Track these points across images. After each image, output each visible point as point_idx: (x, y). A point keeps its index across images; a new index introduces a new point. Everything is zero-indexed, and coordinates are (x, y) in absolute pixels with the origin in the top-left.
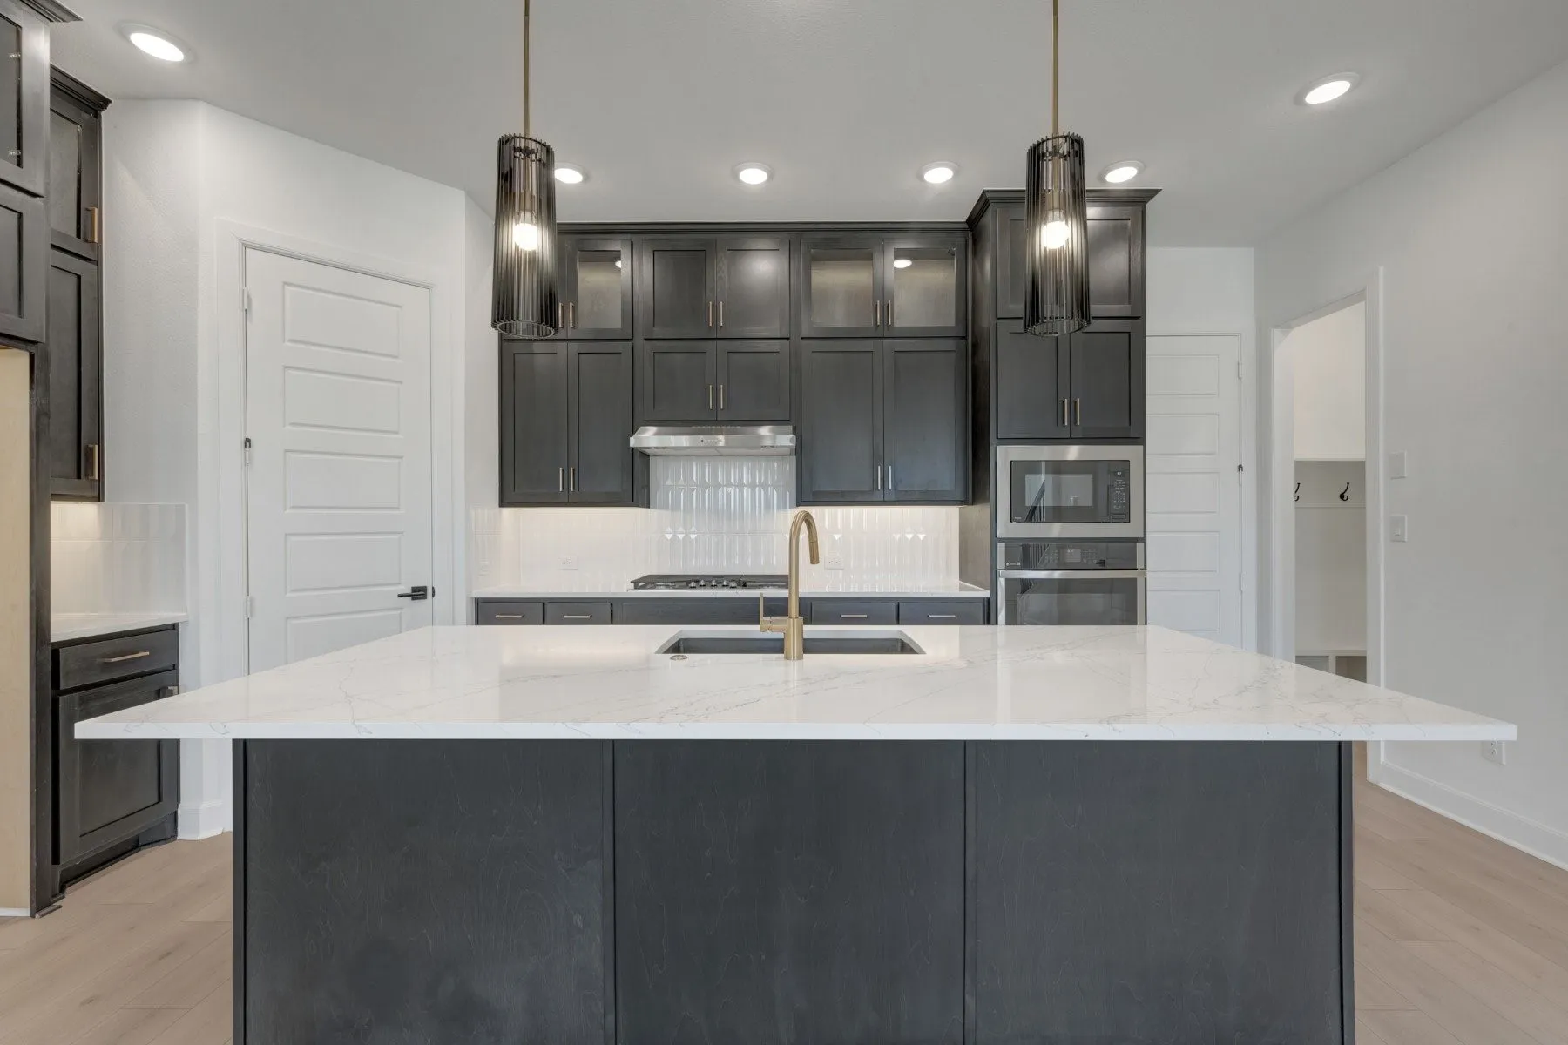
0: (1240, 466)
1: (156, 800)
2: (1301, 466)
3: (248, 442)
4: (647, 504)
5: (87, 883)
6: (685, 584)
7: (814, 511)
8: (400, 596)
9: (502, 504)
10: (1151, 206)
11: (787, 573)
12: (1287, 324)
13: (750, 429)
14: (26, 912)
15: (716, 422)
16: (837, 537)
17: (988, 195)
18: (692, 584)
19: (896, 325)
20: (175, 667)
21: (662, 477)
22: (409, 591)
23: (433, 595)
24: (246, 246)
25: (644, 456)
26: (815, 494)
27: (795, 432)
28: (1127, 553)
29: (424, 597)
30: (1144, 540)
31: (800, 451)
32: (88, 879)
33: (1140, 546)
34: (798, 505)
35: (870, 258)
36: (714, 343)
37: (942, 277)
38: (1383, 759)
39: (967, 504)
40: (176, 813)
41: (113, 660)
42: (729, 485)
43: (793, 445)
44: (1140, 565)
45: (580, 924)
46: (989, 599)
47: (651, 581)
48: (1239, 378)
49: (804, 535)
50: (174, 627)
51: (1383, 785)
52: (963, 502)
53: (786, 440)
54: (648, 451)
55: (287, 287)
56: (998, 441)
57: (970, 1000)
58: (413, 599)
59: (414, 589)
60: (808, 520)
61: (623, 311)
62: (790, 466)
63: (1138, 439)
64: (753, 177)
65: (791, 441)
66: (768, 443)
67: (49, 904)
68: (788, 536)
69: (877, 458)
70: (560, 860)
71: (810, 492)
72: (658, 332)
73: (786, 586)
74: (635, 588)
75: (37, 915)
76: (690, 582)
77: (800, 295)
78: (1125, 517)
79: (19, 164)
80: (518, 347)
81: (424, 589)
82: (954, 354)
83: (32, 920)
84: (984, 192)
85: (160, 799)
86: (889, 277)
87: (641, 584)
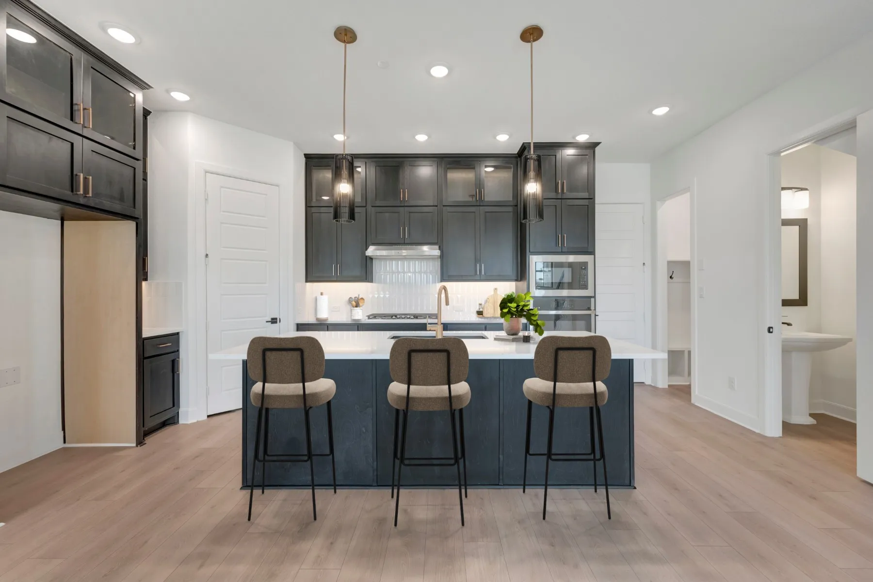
0: (644, 264)
1: (172, 406)
2: (670, 263)
3: (207, 255)
4: (371, 281)
5: (151, 437)
6: (390, 317)
7: (448, 285)
8: (267, 322)
9: (307, 281)
10: (597, 149)
11: (437, 313)
12: (663, 198)
13: (419, 247)
14: (134, 445)
15: (404, 244)
16: (459, 296)
17: (525, 144)
18: (394, 317)
19: (486, 200)
20: (178, 351)
21: (378, 269)
22: (270, 320)
23: (280, 322)
24: (206, 172)
25: (371, 259)
26: (449, 276)
27: (440, 249)
28: (587, 303)
29: (276, 322)
30: (594, 297)
31: (442, 257)
32: (151, 435)
33: (593, 300)
34: (441, 281)
35: (474, 168)
36: (402, 208)
37: (506, 175)
38: (697, 393)
39: (518, 281)
40: (178, 412)
41: (161, 346)
42: (410, 272)
43: (439, 254)
44: (592, 308)
45: (364, 431)
46: (526, 324)
47: (375, 316)
48: (644, 223)
49: (443, 296)
50: (178, 333)
51: (696, 404)
52: (517, 280)
53: (436, 252)
54: (372, 257)
55: (222, 189)
56: (530, 253)
57: (501, 457)
58: (272, 323)
59: (272, 319)
60: (445, 288)
61: (362, 194)
62: (438, 263)
63: (592, 252)
64: (421, 138)
65: (438, 252)
66: (427, 254)
67: (142, 443)
68: (437, 296)
69: (477, 260)
70: (357, 408)
71: (446, 275)
72: (378, 203)
73: (437, 318)
74: (368, 319)
75: (139, 446)
76: (392, 316)
77: (441, 184)
78: (585, 287)
79: (134, 148)
80: (313, 210)
81: (276, 319)
82: (512, 213)
83: (137, 448)
84: (524, 143)
85: (174, 406)
86: (483, 174)
87: (371, 317)
